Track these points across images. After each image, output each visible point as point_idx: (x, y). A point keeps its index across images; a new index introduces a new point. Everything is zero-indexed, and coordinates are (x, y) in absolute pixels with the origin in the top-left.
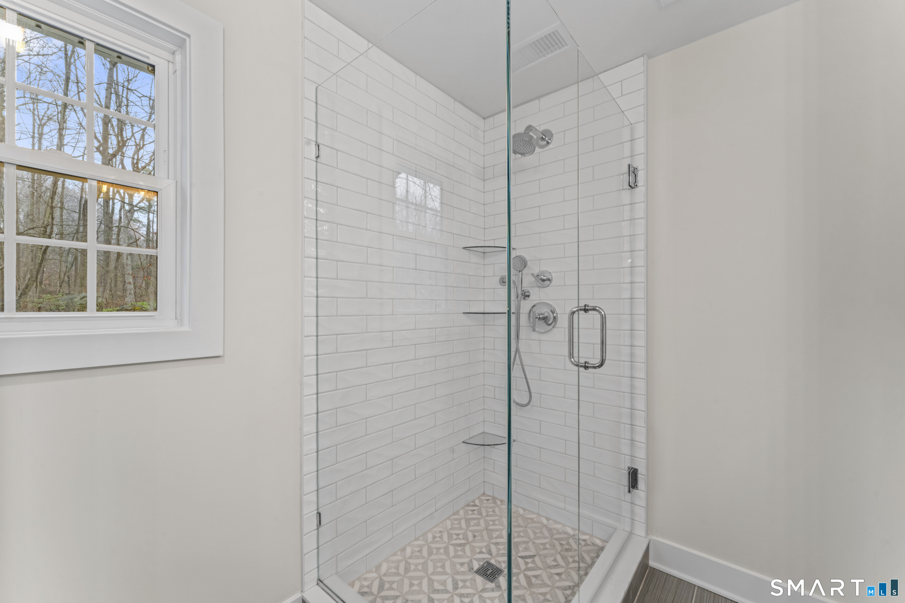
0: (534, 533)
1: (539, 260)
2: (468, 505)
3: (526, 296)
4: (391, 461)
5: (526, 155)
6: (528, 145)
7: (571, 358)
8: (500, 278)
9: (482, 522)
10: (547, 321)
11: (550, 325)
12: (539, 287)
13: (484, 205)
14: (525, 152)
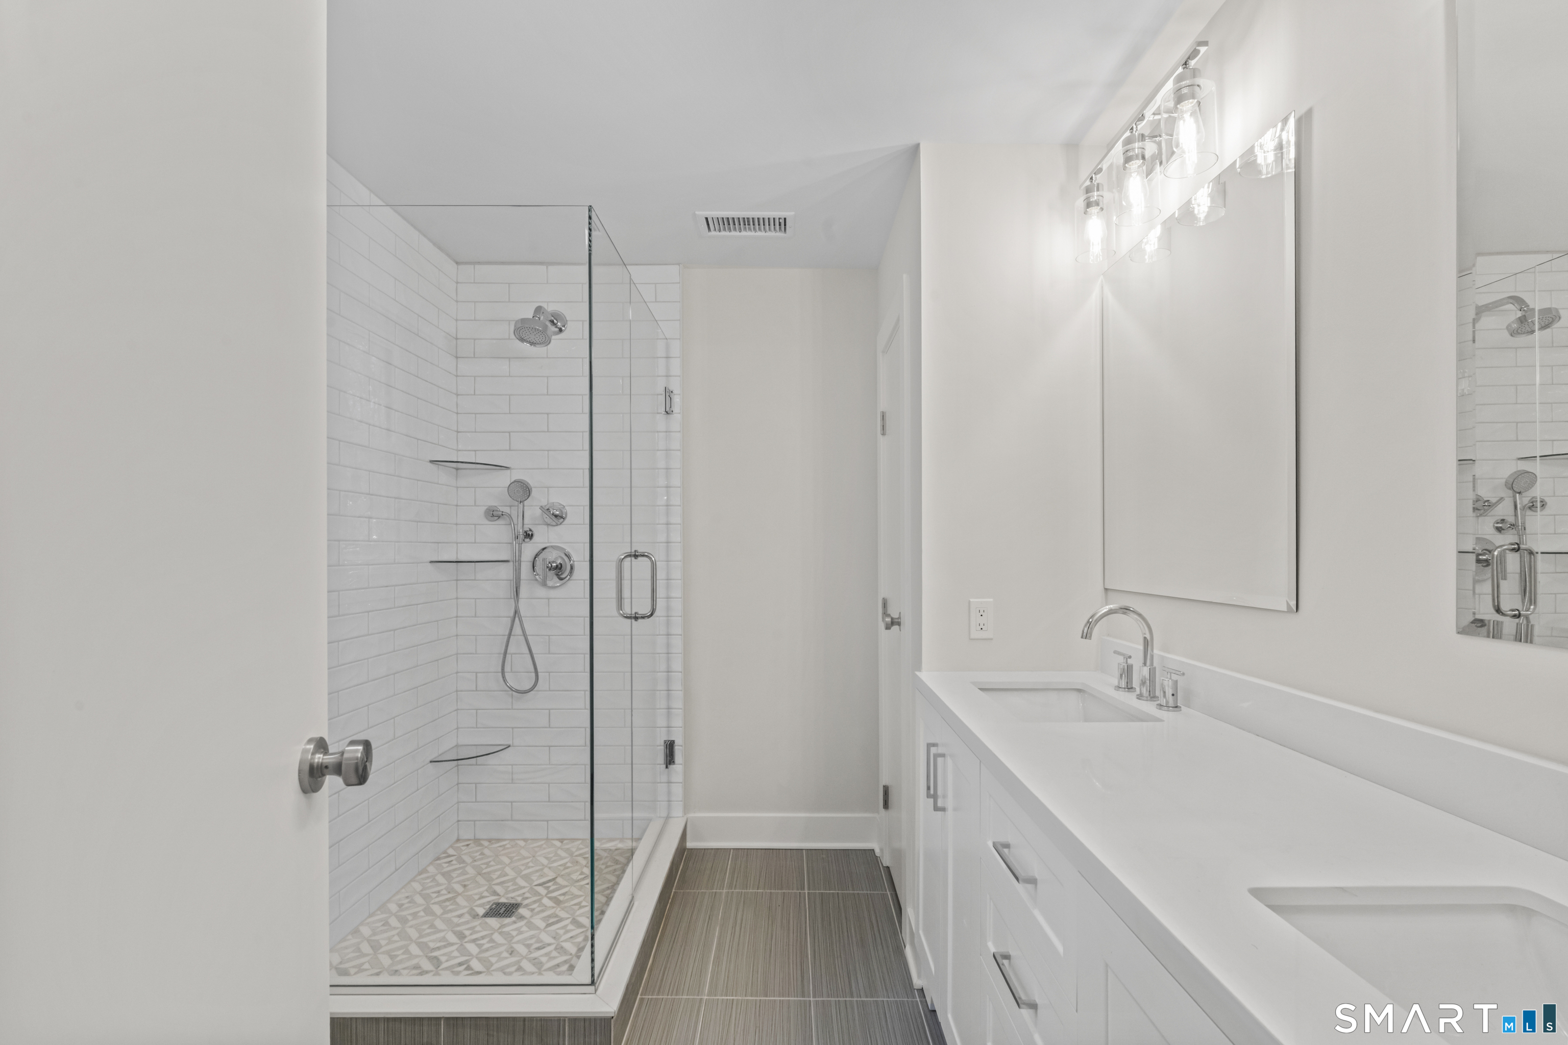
0: (547, 858)
1: (548, 488)
2: (438, 859)
3: (529, 535)
4: (337, 794)
5: (537, 346)
6: (541, 336)
7: (619, 611)
8: (487, 509)
9: (469, 869)
10: (560, 573)
11: (562, 579)
12: (548, 525)
13: (457, 395)
14: (535, 342)
